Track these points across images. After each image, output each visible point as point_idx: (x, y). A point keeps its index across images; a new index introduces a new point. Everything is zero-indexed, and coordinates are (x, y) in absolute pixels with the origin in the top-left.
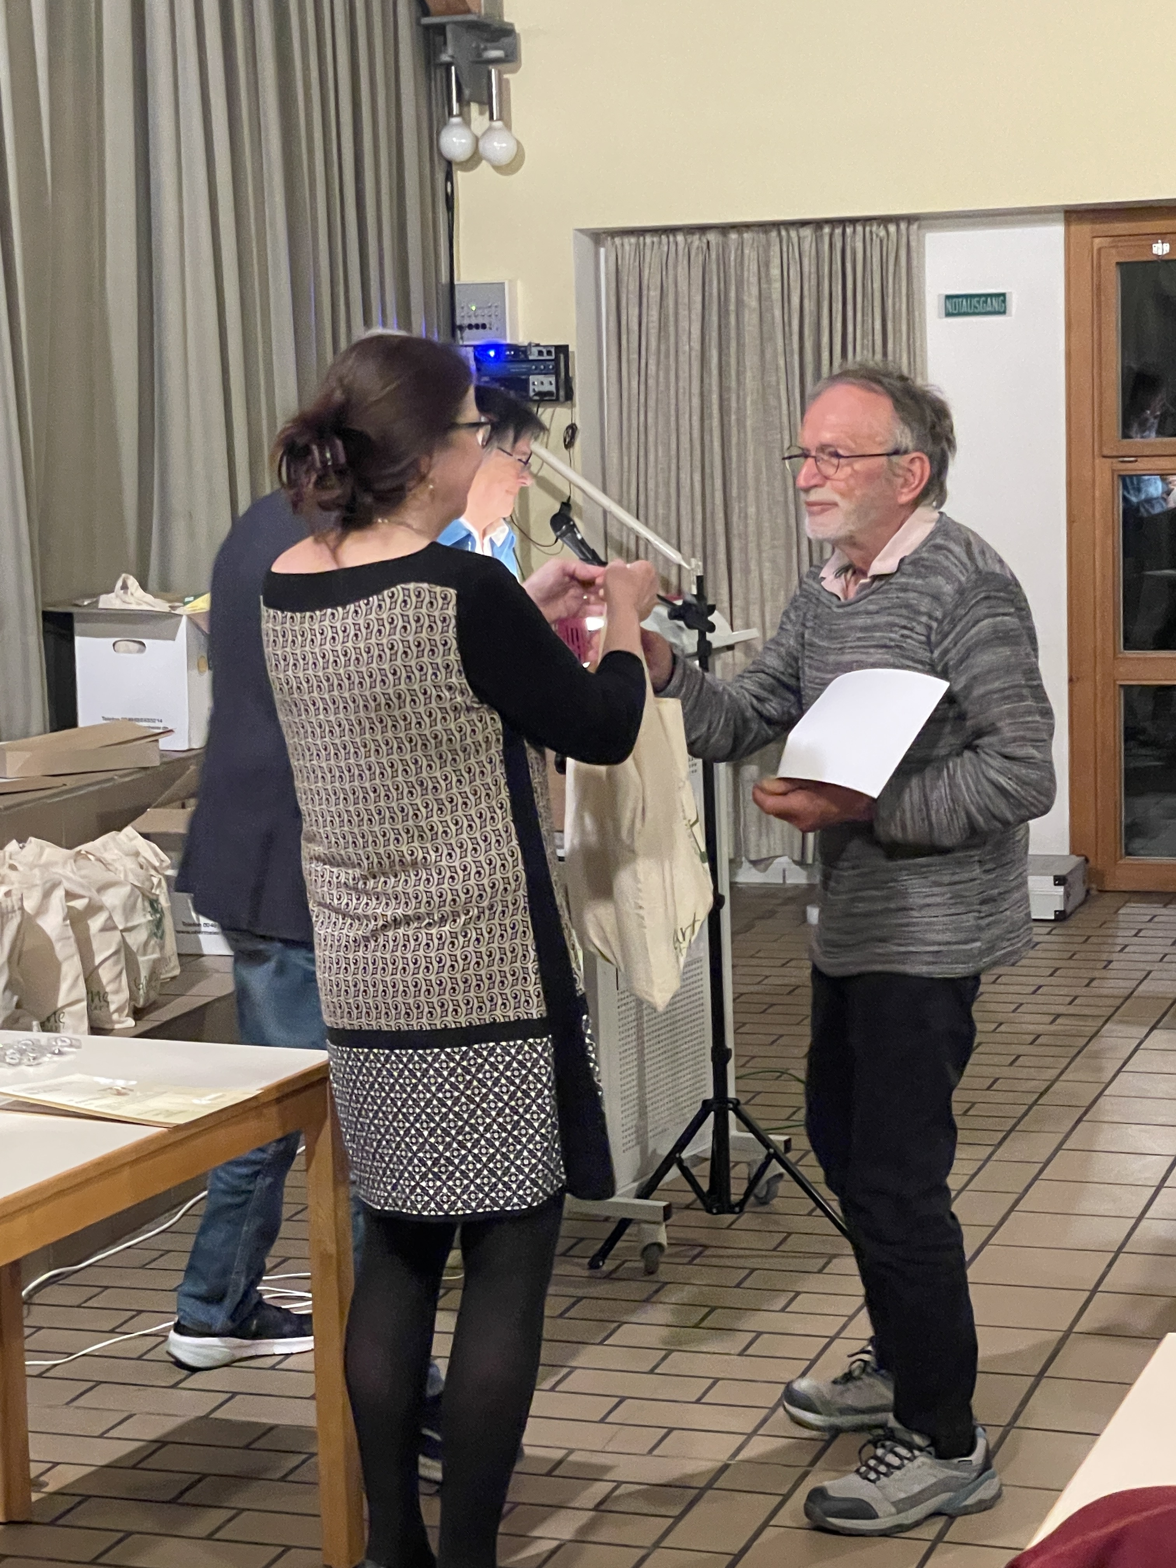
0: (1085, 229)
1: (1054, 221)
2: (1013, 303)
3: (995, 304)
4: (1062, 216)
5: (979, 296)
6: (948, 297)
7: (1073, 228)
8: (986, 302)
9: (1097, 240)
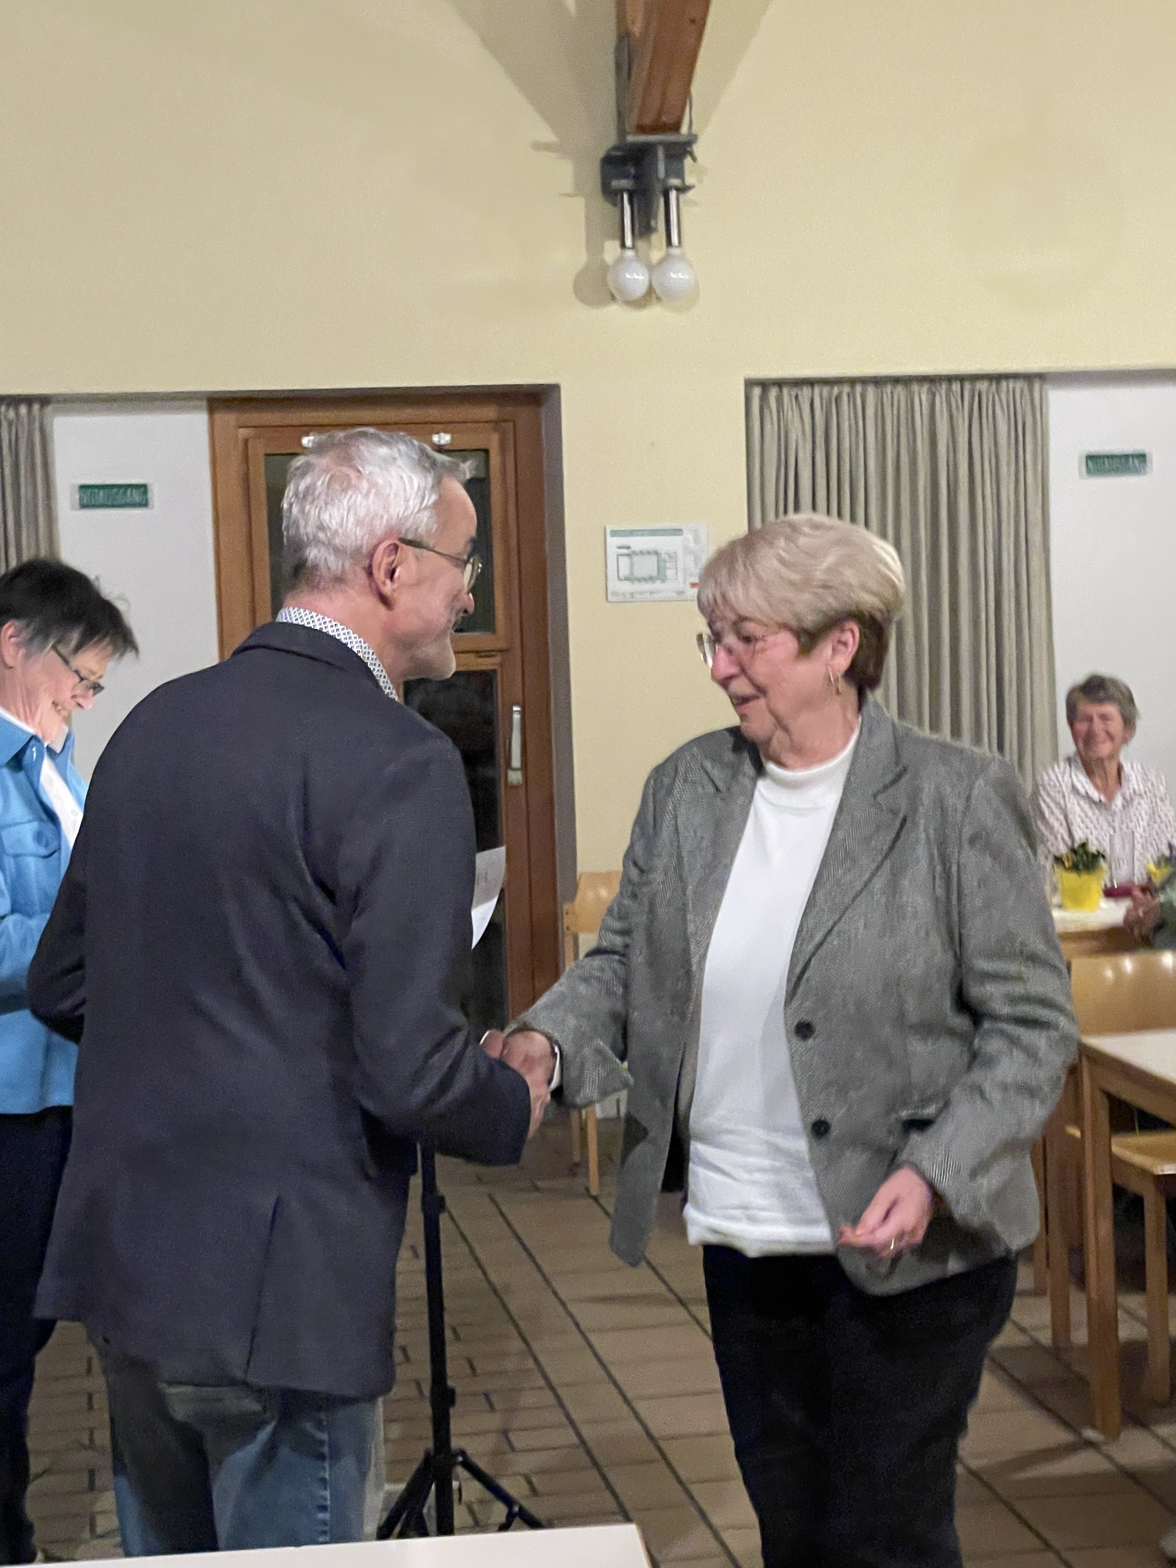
0: (228, 418)
1: (196, 408)
2: (155, 495)
3: (136, 496)
4: (205, 403)
5: (119, 486)
6: (83, 488)
7: (218, 416)
8: (125, 493)
9: (241, 430)
